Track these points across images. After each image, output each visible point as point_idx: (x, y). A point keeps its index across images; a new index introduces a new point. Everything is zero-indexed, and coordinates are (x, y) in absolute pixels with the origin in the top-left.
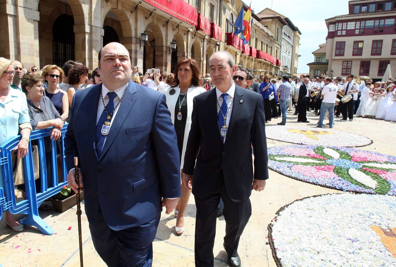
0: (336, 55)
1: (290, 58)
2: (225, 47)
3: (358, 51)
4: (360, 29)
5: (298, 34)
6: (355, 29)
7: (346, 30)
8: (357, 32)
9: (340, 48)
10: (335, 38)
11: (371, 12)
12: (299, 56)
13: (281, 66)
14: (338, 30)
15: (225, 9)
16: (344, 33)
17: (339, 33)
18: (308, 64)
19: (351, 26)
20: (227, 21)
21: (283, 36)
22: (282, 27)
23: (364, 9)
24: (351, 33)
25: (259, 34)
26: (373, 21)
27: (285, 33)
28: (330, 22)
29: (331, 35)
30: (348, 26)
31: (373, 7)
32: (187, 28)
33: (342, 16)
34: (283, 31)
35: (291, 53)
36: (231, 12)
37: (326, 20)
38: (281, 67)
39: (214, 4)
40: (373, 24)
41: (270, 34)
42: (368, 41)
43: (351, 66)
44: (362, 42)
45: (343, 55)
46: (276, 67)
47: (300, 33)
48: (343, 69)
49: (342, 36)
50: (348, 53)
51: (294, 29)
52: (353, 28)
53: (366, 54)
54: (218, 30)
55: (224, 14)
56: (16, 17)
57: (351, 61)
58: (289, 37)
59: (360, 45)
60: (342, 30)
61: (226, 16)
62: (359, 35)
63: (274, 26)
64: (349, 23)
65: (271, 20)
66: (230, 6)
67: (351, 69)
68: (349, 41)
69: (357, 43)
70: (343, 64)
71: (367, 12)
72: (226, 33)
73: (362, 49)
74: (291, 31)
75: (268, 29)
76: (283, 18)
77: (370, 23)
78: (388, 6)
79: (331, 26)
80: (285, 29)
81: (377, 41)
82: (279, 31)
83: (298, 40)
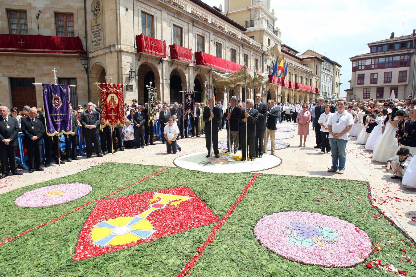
0: (358, 84)
1: (331, 86)
3: (374, 81)
4: (375, 64)
5: (337, 67)
6: (371, 64)
7: (365, 65)
8: (373, 67)
9: (361, 78)
10: (357, 72)
11: (384, 51)
12: (340, 84)
13: (321, 92)
14: (359, 66)
15: (266, 61)
16: (363, 67)
17: (360, 68)
19: (368, 62)
20: (268, 67)
21: (322, 70)
22: (321, 64)
23: (379, 48)
24: (368, 68)
25: (298, 71)
26: (384, 58)
27: (323, 68)
28: (354, 60)
29: (354, 69)
30: (366, 62)
31: (386, 48)
33: (361, 56)
34: (322, 66)
35: (331, 82)
36: (272, 61)
37: (350, 58)
38: (321, 94)
39: (257, 59)
40: (384, 61)
41: (309, 70)
42: (381, 73)
43: (370, 92)
44: (377, 73)
45: (363, 84)
46: (315, 94)
47: (340, 66)
48: (364, 94)
49: (362, 70)
50: (367, 82)
51: (333, 63)
52: (370, 64)
53: (380, 83)
55: (266, 63)
56: (163, 83)
57: (370, 88)
58: (328, 70)
59: (376, 76)
60: (362, 65)
61: (269, 63)
62: (374, 69)
63: (313, 64)
64: (367, 60)
65: (310, 59)
66: (271, 57)
67: (370, 93)
68: (367, 73)
69: (372, 74)
70: (364, 90)
71: (382, 51)
72: (268, 75)
73: (377, 79)
74: (330, 65)
75: (308, 67)
76: (320, 57)
77: (382, 60)
78: (397, 46)
79: (354, 62)
80: (324, 64)
81: (388, 73)
82: (318, 67)
83: (338, 72)
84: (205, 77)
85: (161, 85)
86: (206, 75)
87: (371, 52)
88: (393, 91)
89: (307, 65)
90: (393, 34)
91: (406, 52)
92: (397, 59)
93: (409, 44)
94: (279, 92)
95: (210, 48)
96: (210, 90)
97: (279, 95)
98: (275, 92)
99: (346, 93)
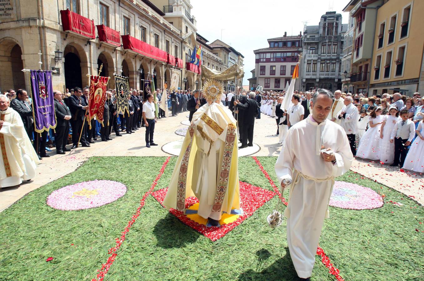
0: (261, 74)
2: (185, 71)
3: (273, 72)
4: (273, 58)
5: (241, 57)
6: (271, 58)
7: (266, 58)
8: (272, 60)
9: (263, 69)
10: (260, 63)
11: (280, 48)
14: (261, 58)
15: (184, 48)
16: (264, 60)
17: (262, 60)
18: (248, 80)
19: (268, 56)
20: (186, 54)
21: (229, 60)
22: (228, 54)
23: (276, 45)
24: (268, 60)
25: (210, 60)
26: (280, 54)
27: (230, 58)
28: (257, 52)
29: (258, 61)
31: (281, 44)
32: (162, 63)
33: (262, 49)
34: (229, 56)
36: (189, 48)
37: (254, 51)
39: (177, 46)
40: (280, 55)
41: (219, 59)
42: (278, 65)
44: (275, 66)
45: (264, 74)
47: (243, 57)
49: (263, 62)
50: (267, 73)
51: (238, 54)
52: (270, 57)
53: (278, 75)
54: (180, 62)
55: (184, 50)
57: (269, 78)
58: (234, 60)
59: (274, 69)
60: (263, 58)
61: (186, 51)
62: (273, 62)
63: (222, 54)
64: (267, 54)
65: (219, 49)
66: (188, 45)
67: (269, 83)
68: (268, 65)
69: (272, 67)
70: (265, 80)
71: (278, 47)
72: (186, 63)
73: (275, 71)
74: (236, 56)
75: (217, 56)
76: (227, 47)
77: (279, 55)
78: (289, 44)
79: (257, 55)
80: (231, 55)
81: (284, 66)
82: (226, 56)
83: (242, 62)
84: (132, 63)
85: (89, 69)
86: (132, 60)
87: (270, 47)
88: (288, 82)
89: (217, 54)
90: (286, 33)
91: (296, 50)
92: (289, 54)
93: (297, 43)
94: (195, 79)
95: (136, 32)
96: (136, 76)
97: (195, 82)
98: (191, 80)
99: (248, 81)
